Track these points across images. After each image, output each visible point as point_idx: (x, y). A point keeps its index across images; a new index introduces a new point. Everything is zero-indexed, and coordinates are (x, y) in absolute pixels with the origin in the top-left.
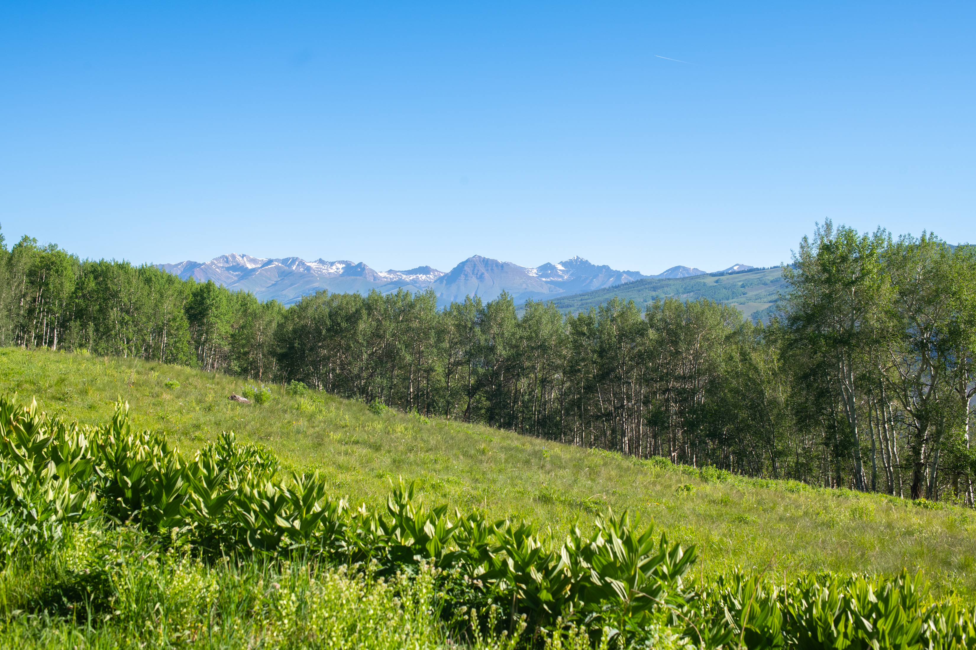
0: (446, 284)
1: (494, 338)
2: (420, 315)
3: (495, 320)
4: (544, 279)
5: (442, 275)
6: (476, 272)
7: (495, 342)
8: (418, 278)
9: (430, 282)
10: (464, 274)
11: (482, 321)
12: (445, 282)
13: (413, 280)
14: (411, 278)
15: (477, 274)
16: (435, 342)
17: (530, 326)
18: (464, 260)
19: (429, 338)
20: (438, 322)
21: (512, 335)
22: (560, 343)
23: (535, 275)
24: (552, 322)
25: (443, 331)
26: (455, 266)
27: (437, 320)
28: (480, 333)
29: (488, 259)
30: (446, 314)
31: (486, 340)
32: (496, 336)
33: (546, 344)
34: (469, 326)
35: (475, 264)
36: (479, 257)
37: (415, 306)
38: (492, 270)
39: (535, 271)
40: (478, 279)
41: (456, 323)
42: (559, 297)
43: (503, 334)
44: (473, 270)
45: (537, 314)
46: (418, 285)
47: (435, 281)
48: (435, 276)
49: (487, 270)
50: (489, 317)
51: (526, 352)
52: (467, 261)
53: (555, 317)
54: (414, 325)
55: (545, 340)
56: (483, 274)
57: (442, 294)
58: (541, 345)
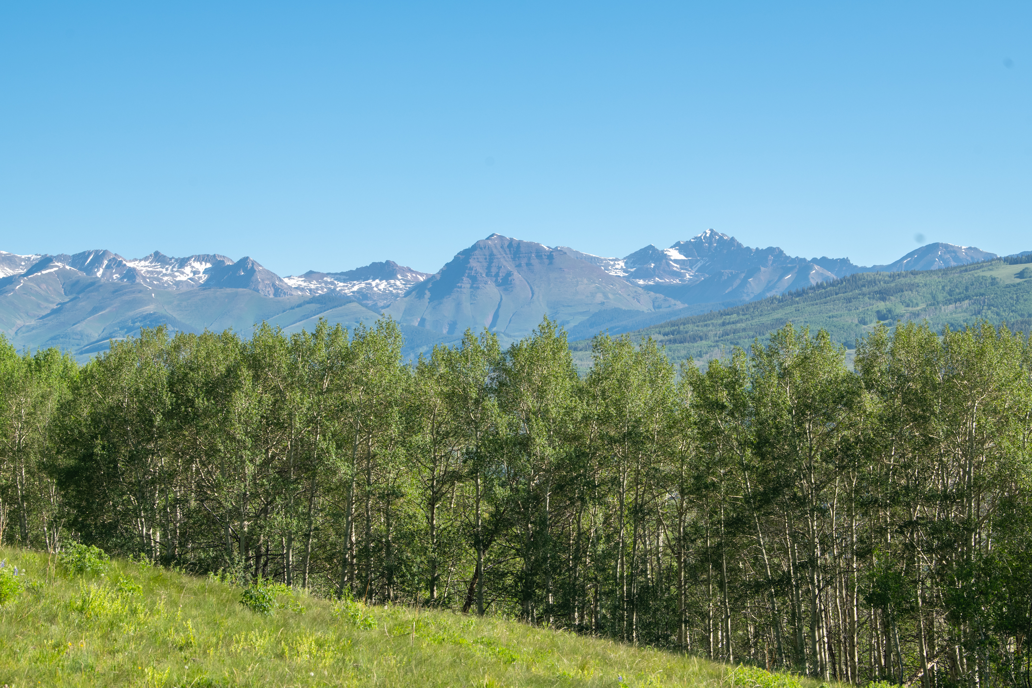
0: (431, 300)
1: (528, 420)
2: (366, 375)
3: (530, 381)
4: (641, 282)
5: (421, 279)
6: (494, 270)
7: (531, 429)
8: (369, 287)
9: (397, 295)
10: (469, 276)
11: (502, 384)
12: (428, 294)
13: (360, 291)
14: (355, 288)
15: (497, 275)
16: (401, 434)
17: (603, 392)
18: (469, 245)
19: (389, 425)
20: (406, 390)
21: (567, 414)
22: (670, 428)
23: (621, 274)
24: (652, 382)
25: (418, 408)
26: (450, 259)
27: (403, 384)
28: (496, 410)
29: (519, 243)
30: (422, 372)
31: (510, 425)
32: (531, 415)
33: (642, 429)
34: (474, 396)
35: (492, 255)
36: (501, 238)
37: (356, 356)
38: (528, 264)
39: (622, 264)
40: (498, 285)
41: (445, 389)
42: (674, 319)
43: (547, 411)
44: (489, 268)
45: (618, 366)
46: (370, 303)
47: (408, 294)
48: (407, 282)
49: (519, 266)
50: (515, 376)
51: (597, 449)
52: (474, 247)
53: (658, 371)
54: (355, 399)
55: (638, 421)
56: (509, 274)
57: (423, 321)
58: (630, 433)
